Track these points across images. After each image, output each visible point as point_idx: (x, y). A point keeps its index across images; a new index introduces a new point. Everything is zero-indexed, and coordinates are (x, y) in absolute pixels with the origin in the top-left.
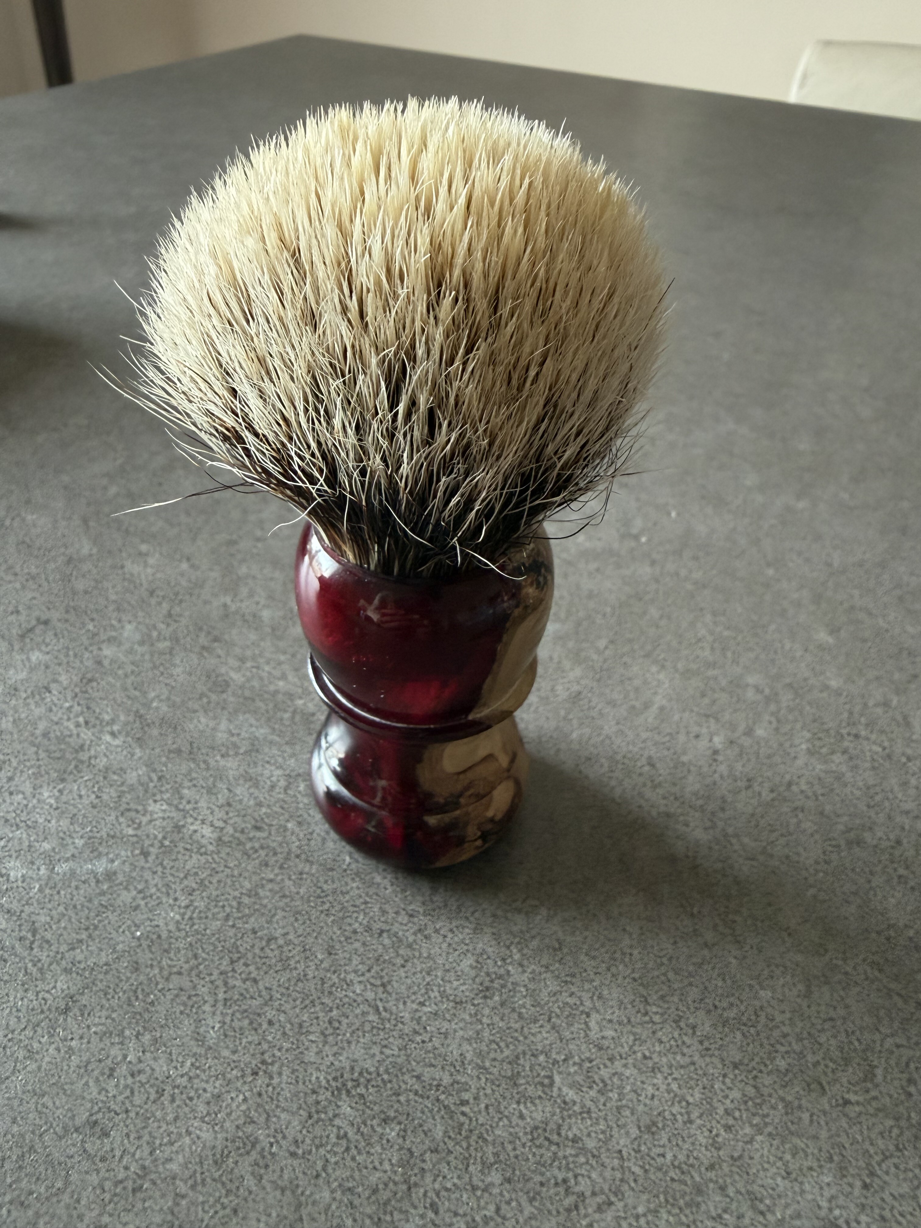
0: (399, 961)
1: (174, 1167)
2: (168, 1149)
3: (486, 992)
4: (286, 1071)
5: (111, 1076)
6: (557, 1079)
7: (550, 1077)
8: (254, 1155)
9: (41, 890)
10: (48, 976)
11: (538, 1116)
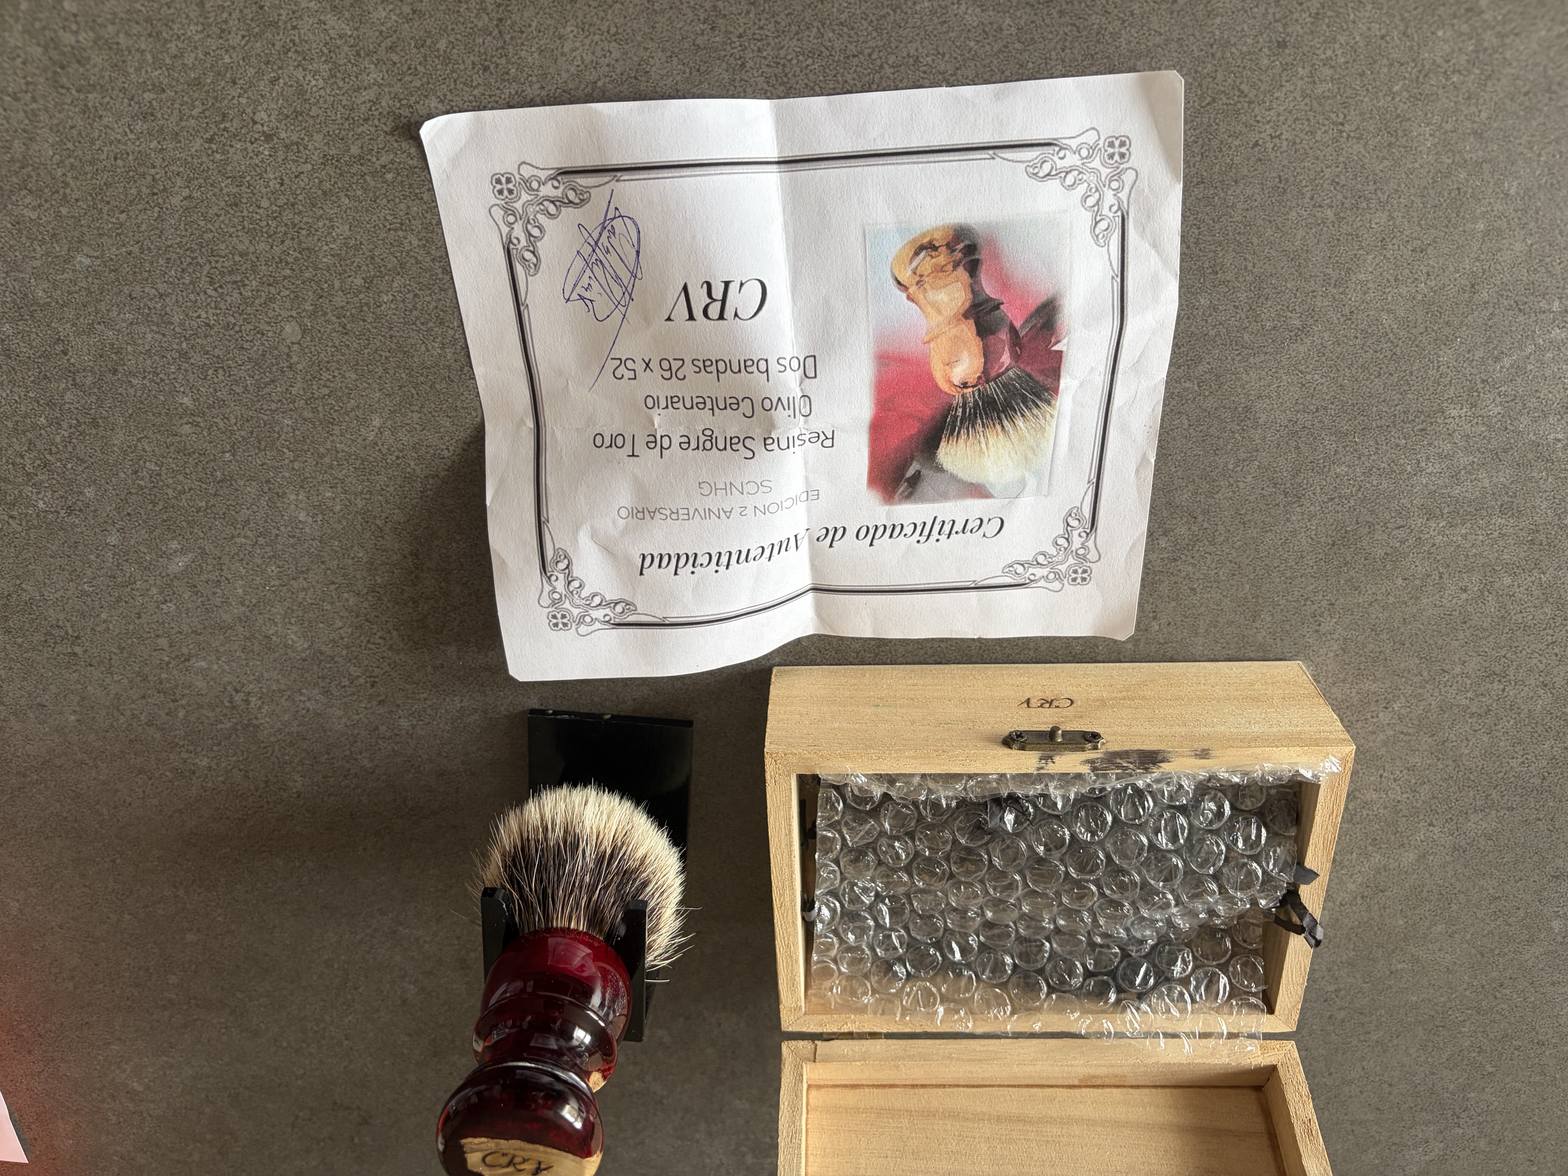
0: (1300, 401)
1: (1370, 257)
2: (1377, 261)
3: (1247, 409)
4: (1336, 321)
5: (1428, 274)
6: (1196, 388)
7: (1199, 387)
8: (1333, 281)
9: (1534, 332)
10: (1495, 295)
11: (1200, 368)
